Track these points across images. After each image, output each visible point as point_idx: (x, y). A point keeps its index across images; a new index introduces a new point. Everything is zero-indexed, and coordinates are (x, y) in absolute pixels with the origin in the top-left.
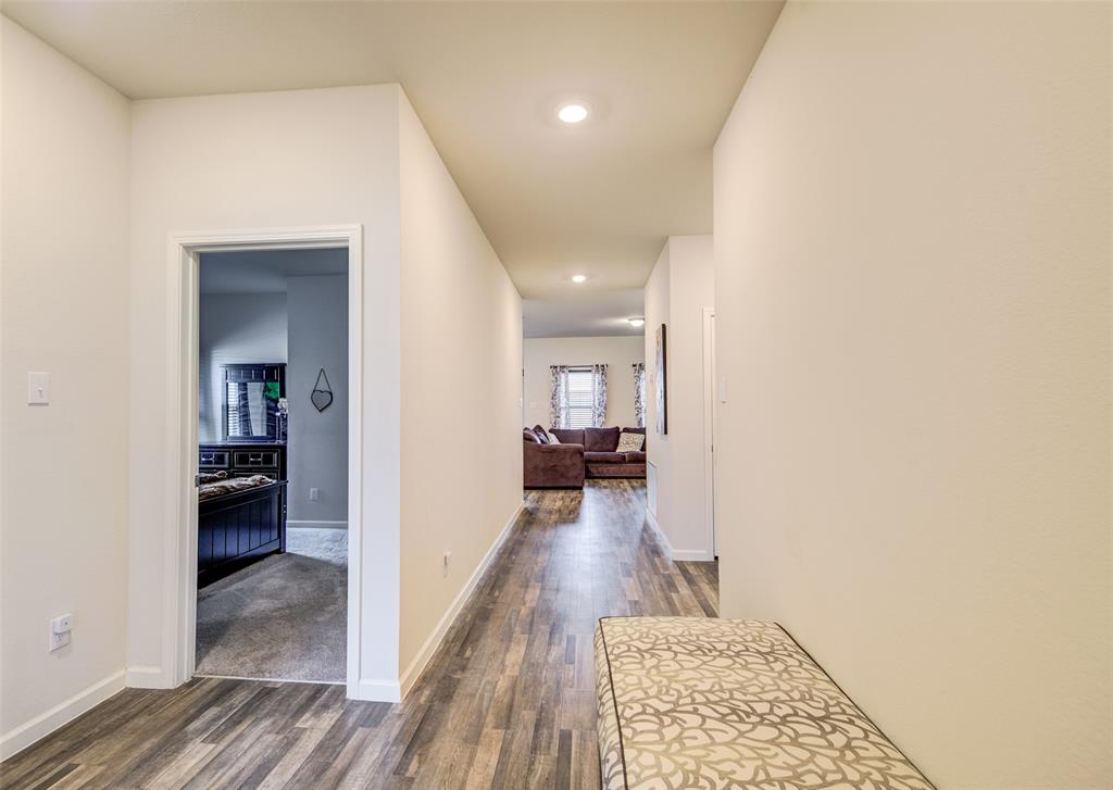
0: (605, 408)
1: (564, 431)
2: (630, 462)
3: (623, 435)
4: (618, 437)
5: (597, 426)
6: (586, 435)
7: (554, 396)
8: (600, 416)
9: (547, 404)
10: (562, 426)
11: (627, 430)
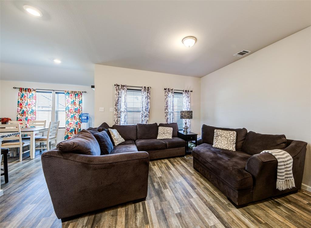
0: (149, 112)
1: (123, 126)
2: (169, 148)
3: (160, 128)
4: (158, 129)
5: (144, 123)
6: (138, 129)
7: (117, 104)
8: (146, 116)
9: (112, 109)
10: (122, 123)
11: (161, 125)
